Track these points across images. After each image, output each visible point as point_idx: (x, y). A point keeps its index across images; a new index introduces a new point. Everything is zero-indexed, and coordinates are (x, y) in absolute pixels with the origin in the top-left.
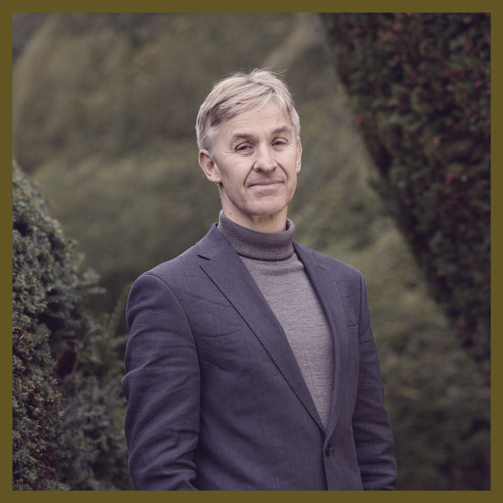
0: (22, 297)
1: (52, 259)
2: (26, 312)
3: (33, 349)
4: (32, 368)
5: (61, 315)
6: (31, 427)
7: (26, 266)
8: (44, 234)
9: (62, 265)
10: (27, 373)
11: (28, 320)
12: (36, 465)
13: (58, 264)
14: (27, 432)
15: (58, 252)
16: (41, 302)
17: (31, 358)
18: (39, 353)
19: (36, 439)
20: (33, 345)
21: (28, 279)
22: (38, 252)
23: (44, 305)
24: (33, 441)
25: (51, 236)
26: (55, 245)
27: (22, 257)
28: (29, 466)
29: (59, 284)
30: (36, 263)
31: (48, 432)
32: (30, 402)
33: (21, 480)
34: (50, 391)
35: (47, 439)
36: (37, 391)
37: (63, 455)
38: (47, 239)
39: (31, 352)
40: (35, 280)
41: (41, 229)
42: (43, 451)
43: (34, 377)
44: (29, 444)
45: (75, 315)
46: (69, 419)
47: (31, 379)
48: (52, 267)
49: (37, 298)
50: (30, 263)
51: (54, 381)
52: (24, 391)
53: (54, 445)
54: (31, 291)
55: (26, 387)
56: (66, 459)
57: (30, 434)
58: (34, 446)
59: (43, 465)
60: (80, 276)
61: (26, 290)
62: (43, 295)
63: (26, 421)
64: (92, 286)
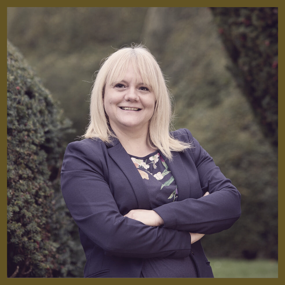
0: (31, 134)
1: (46, 112)
2: (33, 143)
3: (37, 165)
4: (37, 176)
5: (52, 145)
6: (37, 210)
7: (33, 116)
8: (41, 98)
9: (52, 116)
10: (34, 178)
11: (34, 148)
12: (40, 232)
13: (50, 115)
14: (35, 213)
15: (49, 108)
16: (41, 137)
17: (36, 170)
18: (41, 167)
19: (40, 217)
20: (37, 162)
21: (34, 124)
22: (39, 108)
23: (43, 139)
24: (38, 218)
25: (46, 99)
26: (48, 104)
27: (30, 111)
28: (36, 232)
29: (51, 127)
30: (38, 115)
31: (46, 213)
32: (36, 195)
33: (32, 241)
34: (47, 189)
35: (46, 217)
36: (40, 189)
37: (54, 226)
38: (43, 101)
39: (36, 166)
40: (38, 125)
41: (40, 95)
42: (44, 224)
43: (38, 181)
44: (36, 220)
45: (59, 145)
46: (57, 206)
47: (36, 182)
48: (47, 117)
49: (39, 135)
50: (35, 115)
51: (50, 183)
52: (33, 189)
53: (50, 221)
54: (36, 131)
55: (34, 187)
56: (56, 229)
57: (37, 214)
58: (39, 221)
59: (44, 232)
60: (62, 123)
61: (33, 130)
62: (43, 134)
63: (34, 207)
64: (68, 128)
